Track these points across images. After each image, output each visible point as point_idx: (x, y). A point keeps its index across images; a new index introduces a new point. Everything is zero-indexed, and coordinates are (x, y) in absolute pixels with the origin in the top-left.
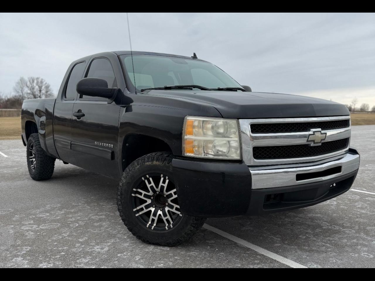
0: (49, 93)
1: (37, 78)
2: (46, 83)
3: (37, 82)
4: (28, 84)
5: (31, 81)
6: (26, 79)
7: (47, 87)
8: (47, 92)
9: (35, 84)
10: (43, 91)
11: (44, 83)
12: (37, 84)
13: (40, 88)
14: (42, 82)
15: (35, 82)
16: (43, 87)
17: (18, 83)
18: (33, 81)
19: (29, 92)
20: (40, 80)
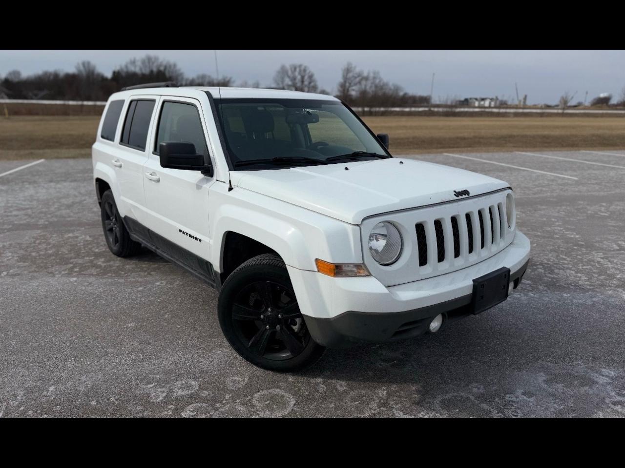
0: (312, 84)
1: (300, 66)
2: (310, 72)
3: (300, 71)
4: (290, 73)
5: (293, 69)
6: (288, 66)
7: (311, 77)
8: (310, 83)
9: (297, 73)
10: (306, 83)
11: (308, 72)
12: (300, 73)
13: (303, 77)
14: (305, 71)
15: (298, 70)
16: (306, 77)
17: (279, 72)
18: (295, 69)
19: (290, 83)
20: (302, 68)
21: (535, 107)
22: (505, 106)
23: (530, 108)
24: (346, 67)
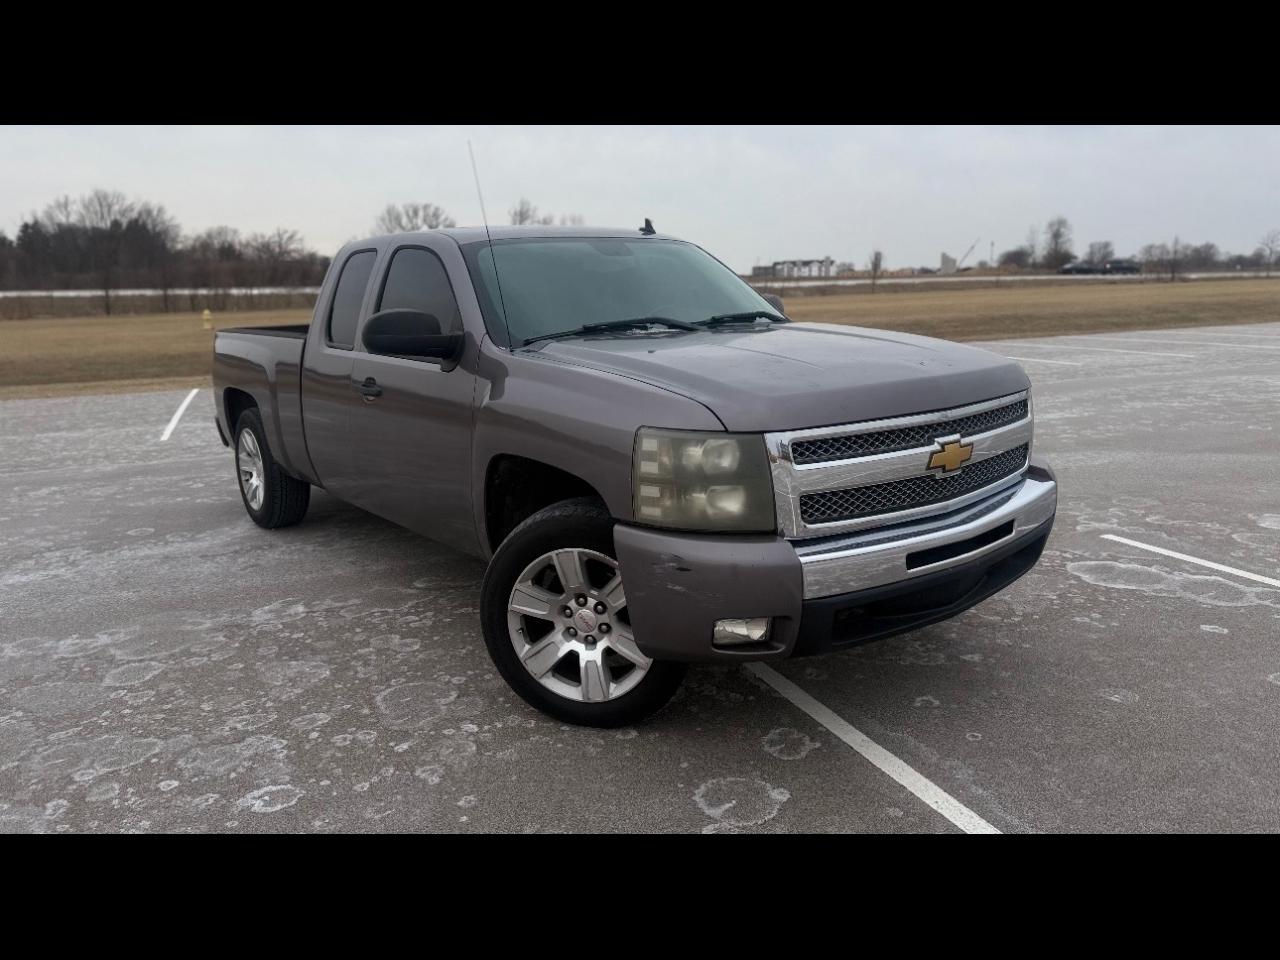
1: (426, 207)
2: (446, 219)
3: (426, 215)
4: (405, 220)
5: (411, 213)
6: (400, 208)
9: (419, 221)
11: (442, 218)
12: (425, 220)
14: (436, 215)
15: (421, 214)
18: (416, 213)
20: (431, 211)
21: (900, 274)
22: (850, 274)
23: (893, 275)
24: (518, 209)
